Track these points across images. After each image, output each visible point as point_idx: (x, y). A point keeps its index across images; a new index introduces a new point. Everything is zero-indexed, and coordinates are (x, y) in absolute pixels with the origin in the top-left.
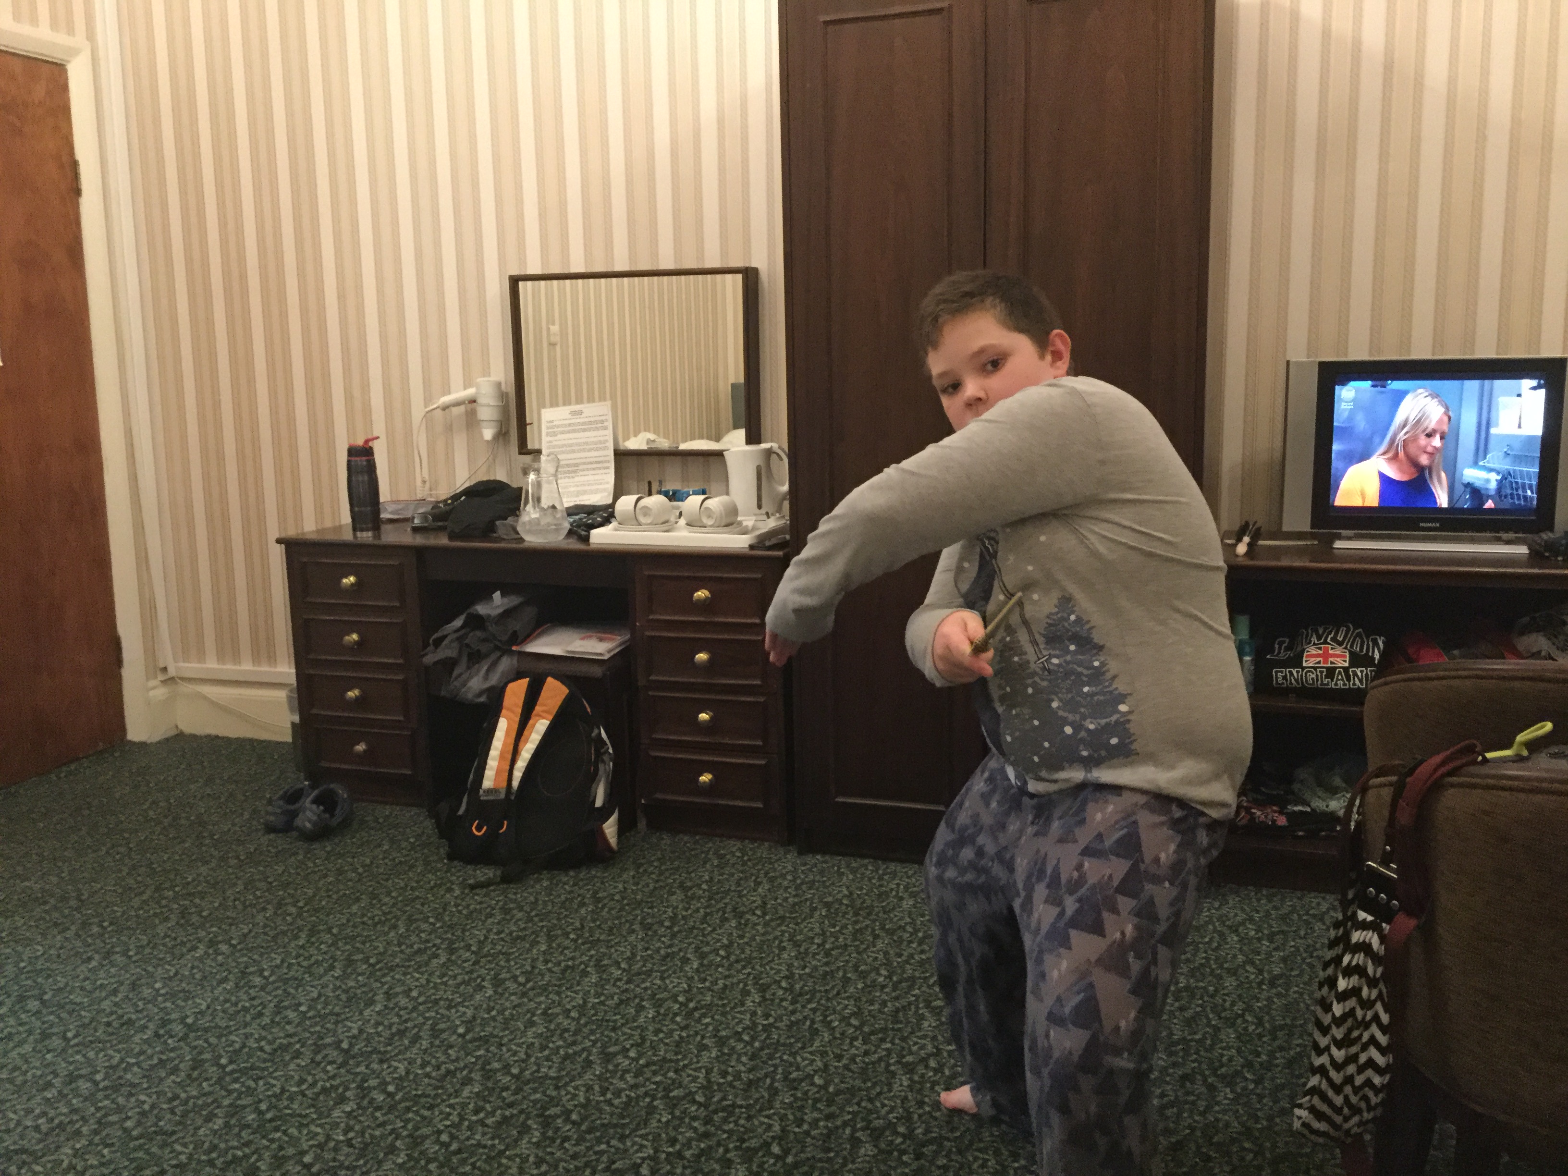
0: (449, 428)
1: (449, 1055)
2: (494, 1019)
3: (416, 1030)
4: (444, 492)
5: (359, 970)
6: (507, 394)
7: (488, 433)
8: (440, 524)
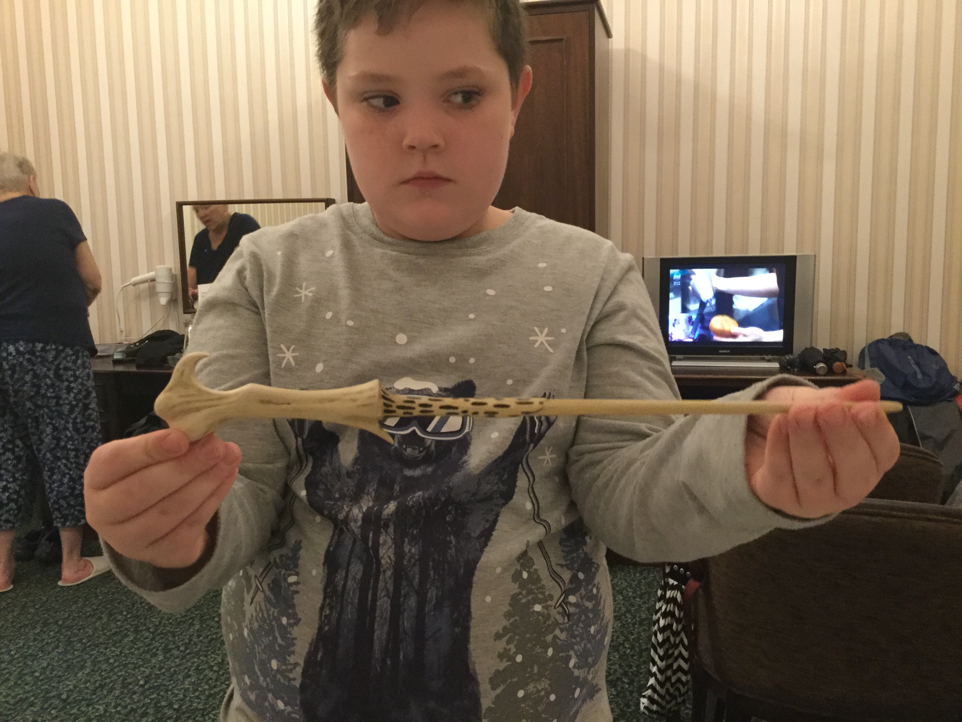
0: (138, 297)
1: (133, 699)
2: (163, 674)
3: (112, 684)
4: (135, 338)
5: (76, 648)
6: (176, 275)
7: (163, 300)
8: (131, 358)
